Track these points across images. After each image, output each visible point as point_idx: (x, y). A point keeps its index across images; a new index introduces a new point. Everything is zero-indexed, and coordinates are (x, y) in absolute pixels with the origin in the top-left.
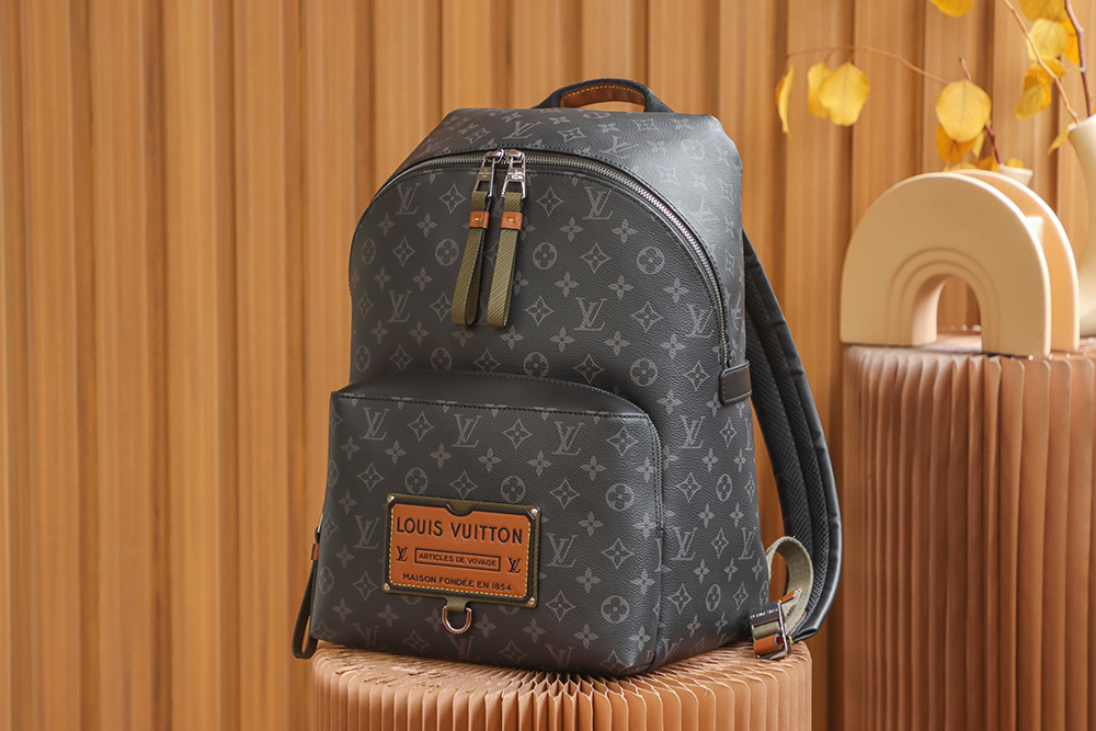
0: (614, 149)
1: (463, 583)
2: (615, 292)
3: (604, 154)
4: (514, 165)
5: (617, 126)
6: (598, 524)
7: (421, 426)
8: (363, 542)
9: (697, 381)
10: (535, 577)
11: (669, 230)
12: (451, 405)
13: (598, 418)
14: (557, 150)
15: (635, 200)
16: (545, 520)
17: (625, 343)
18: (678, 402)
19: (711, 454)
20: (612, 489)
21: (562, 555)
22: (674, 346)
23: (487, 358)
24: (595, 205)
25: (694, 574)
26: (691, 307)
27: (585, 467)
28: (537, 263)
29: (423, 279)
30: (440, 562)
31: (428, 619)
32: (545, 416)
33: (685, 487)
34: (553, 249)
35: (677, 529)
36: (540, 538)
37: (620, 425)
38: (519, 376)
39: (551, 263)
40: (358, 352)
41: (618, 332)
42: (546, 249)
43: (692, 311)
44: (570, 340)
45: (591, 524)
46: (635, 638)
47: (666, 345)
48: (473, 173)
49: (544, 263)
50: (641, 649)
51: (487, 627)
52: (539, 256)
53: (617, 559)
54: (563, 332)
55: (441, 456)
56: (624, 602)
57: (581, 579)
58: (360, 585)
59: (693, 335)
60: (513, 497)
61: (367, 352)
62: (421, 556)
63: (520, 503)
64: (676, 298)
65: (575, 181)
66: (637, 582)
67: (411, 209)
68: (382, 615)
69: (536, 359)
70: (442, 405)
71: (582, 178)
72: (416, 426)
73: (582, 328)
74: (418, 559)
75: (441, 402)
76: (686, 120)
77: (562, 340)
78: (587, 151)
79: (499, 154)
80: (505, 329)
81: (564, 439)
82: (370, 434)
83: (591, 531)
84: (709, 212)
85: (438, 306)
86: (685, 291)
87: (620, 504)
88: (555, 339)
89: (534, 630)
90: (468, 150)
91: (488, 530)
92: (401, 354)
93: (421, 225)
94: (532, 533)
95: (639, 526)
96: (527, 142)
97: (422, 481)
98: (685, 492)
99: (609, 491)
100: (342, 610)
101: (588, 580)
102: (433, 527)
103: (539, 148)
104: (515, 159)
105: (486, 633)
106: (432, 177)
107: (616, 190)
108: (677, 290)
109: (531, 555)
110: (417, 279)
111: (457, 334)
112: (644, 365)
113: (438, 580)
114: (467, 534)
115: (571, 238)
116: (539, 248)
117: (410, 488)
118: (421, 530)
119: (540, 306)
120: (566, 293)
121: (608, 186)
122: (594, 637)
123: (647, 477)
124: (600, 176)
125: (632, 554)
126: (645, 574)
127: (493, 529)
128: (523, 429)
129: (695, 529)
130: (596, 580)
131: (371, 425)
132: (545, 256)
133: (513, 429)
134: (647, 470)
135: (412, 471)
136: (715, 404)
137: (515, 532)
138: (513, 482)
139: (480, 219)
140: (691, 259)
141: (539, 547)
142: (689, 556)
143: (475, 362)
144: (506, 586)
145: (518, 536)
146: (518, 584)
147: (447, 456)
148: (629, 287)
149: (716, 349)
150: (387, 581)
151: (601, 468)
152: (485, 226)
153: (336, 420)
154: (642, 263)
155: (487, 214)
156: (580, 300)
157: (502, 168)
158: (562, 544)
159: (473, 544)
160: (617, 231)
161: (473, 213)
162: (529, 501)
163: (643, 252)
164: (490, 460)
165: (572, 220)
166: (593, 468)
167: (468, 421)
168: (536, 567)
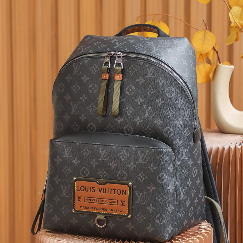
0: (154, 51)
1: (103, 209)
2: (158, 103)
3: (151, 53)
4: (118, 57)
5: (153, 43)
6: (154, 188)
7: (86, 152)
8: (64, 194)
9: (187, 135)
10: (131, 207)
11: (177, 81)
12: (97, 145)
13: (154, 149)
14: (134, 52)
15: (164, 70)
16: (134, 186)
17: (161, 122)
18: (180, 143)
19: (191, 160)
20: (159, 175)
21: (141, 199)
22: (179, 123)
23: (110, 127)
24: (149, 72)
25: (186, 204)
26: (184, 108)
27: (149, 167)
28: (128, 93)
29: (84, 98)
30: (94, 202)
31: (90, 222)
32: (134, 149)
33: (183, 173)
34: (133, 88)
35: (180, 188)
36: (132, 193)
37: (162, 152)
38: (123, 134)
39: (133, 93)
40: (58, 124)
41: (159, 118)
42: (131, 87)
43: (185, 110)
44: (141, 121)
45: (151, 188)
46: (168, 229)
47: (176, 122)
48: (102, 60)
49: (130, 93)
50: (170, 233)
51: (112, 225)
52: (128, 90)
53: (161, 201)
54: (138, 118)
55: (94, 163)
56: (164, 216)
57: (148, 208)
58: (63, 210)
59: (185, 118)
60: (122, 178)
61: (61, 124)
62: (87, 200)
63: (125, 180)
64: (179, 105)
65: (141, 63)
66: (168, 209)
67: (79, 72)
68: (71, 221)
69: (129, 127)
70: (94, 144)
71: (144, 62)
72: (84, 152)
73: (145, 116)
74: (86, 201)
75: (93, 143)
76: (177, 40)
77: (138, 120)
78: (145, 52)
79: (112, 53)
80: (116, 117)
81: (141, 157)
82: (66, 155)
83: (151, 191)
84: (188, 74)
85: (90, 108)
86: (182, 103)
87: (162, 181)
88: (136, 120)
89: (130, 227)
90: (100, 52)
91: (113, 190)
92: (75, 125)
93: (82, 78)
94: (130, 191)
95: (169, 188)
96: (122, 49)
97: (87, 172)
98: (183, 175)
99: (158, 176)
100: (56, 219)
101: (151, 208)
102: (91, 189)
103: (127, 51)
104: (118, 55)
105: (111, 227)
106: (86, 61)
107: (157, 66)
108: (180, 102)
109: (129, 199)
110: (81, 98)
111: (98, 118)
112: (169, 130)
113: (93, 208)
114: (105, 192)
115: (140, 84)
116: (128, 87)
117: (82, 175)
118: (87, 190)
119: (129, 108)
120: (139, 103)
121: (154, 65)
122: (153, 229)
123: (171, 171)
124: (151, 61)
125: (167, 198)
126: (171, 205)
127: (115, 190)
128: (125, 154)
129: (186, 188)
130: (154, 208)
131: (66, 151)
132: (131, 90)
133: (122, 153)
134: (171, 168)
135: (83, 168)
136: (192, 143)
137: (123, 191)
138: (122, 173)
139: (106, 76)
140: (184, 91)
141: (132, 197)
142: (184, 198)
143: (105, 128)
144: (120, 211)
145: (124, 192)
146: (124, 210)
147: (96, 163)
148: (162, 102)
149: (193, 123)
150: (74, 208)
151: (155, 168)
152: (108, 79)
153: (52, 150)
154: (167, 92)
155: (108, 74)
156: (145, 106)
157: (113, 58)
158: (141, 195)
159: (107, 195)
160: (158, 81)
161: (103, 74)
162: (128, 180)
163: (168, 89)
164: (113, 165)
165: (141, 77)
166: (152, 167)
167: (104, 151)
168: (131, 204)
